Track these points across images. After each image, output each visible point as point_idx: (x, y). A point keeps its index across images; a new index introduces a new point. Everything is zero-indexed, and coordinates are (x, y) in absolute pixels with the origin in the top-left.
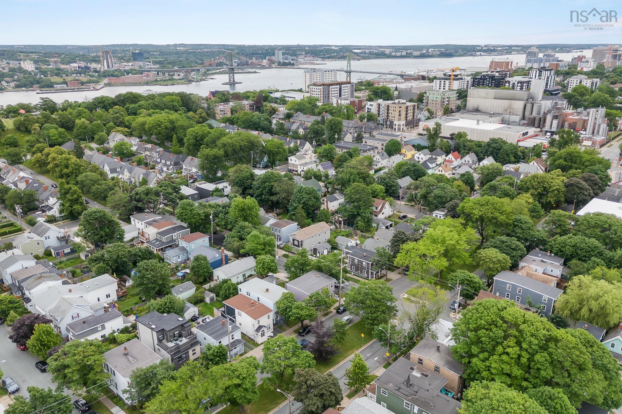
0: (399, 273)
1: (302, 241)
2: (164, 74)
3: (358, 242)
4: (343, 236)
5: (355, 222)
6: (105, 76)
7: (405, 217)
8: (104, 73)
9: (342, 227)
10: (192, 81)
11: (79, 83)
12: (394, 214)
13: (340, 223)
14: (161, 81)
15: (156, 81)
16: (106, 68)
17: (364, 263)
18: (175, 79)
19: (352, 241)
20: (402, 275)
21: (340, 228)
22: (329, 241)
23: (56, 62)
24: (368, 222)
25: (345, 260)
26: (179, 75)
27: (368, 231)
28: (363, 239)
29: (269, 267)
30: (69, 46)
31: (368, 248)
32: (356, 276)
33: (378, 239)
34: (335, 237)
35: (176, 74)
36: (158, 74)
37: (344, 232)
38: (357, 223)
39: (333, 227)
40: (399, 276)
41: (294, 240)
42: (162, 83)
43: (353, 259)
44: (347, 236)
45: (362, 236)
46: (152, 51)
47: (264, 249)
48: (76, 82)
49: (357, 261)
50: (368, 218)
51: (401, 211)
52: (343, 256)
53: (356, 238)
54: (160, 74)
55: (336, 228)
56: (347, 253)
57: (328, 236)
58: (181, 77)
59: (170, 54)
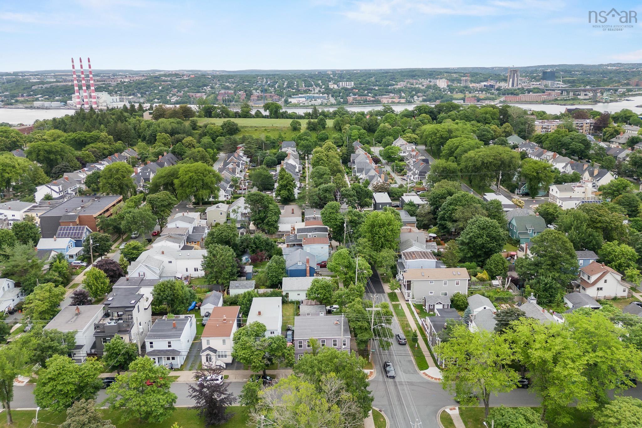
2: (568, 93)
6: (504, 94)
8: (505, 91)
9: (507, 286)
10: (599, 102)
11: (475, 100)
12: (631, 297)
14: (561, 100)
15: (556, 100)
16: (510, 86)
18: (579, 99)
19: (485, 306)
23: (466, 81)
26: (586, 95)
30: (496, 68)
35: (582, 93)
36: (562, 93)
42: (561, 102)
46: (575, 71)
48: (473, 99)
54: (565, 93)
57: (463, 289)
58: (587, 97)
59: (594, 73)
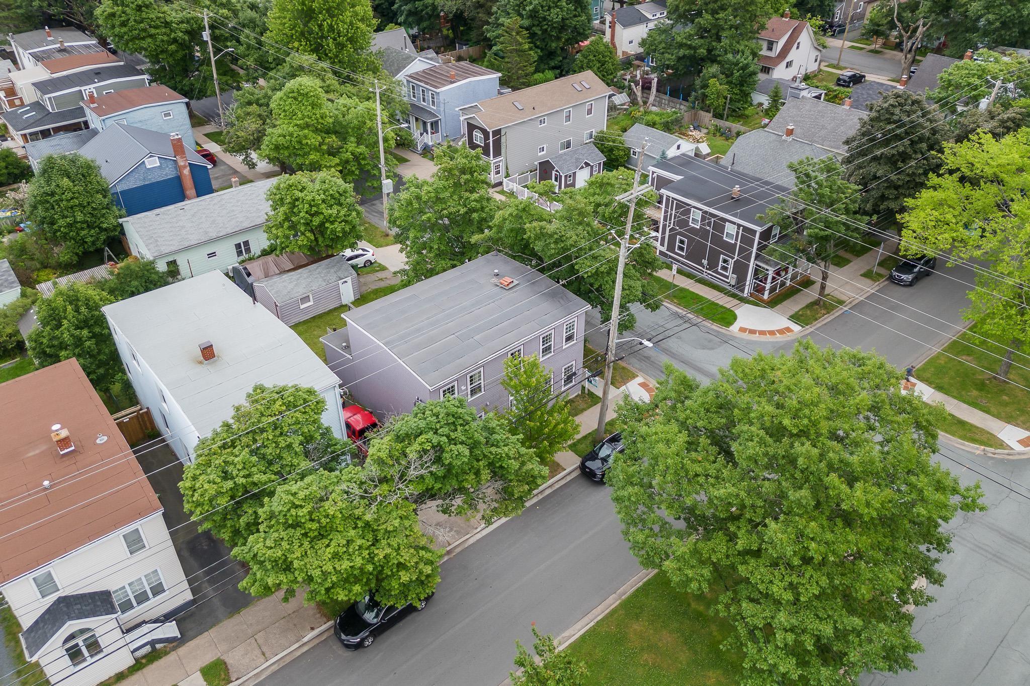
0: (868, 275)
1: (497, 133)
3: (705, 149)
4: (653, 125)
5: (698, 82)
7: (857, 79)
9: (652, 98)
12: (820, 70)
13: (646, 87)
17: (730, 229)
19: (680, 142)
20: (883, 283)
21: (645, 103)
22: (600, 142)
24: (742, 82)
25: (650, 212)
27: (737, 114)
28: (720, 141)
29: (316, 221)
31: (747, 166)
32: (689, 276)
33: (790, 133)
34: (625, 130)
37: (657, 114)
38: (705, 86)
39: (621, 99)
40: (869, 288)
41: (471, 127)
43: (683, 209)
44: (667, 127)
45: (718, 129)
47: (332, 153)
49: (698, 215)
50: (744, 68)
51: (842, 64)
52: (639, 190)
53: (696, 134)
55: (634, 102)
56: (662, 183)
57: (599, 122)
